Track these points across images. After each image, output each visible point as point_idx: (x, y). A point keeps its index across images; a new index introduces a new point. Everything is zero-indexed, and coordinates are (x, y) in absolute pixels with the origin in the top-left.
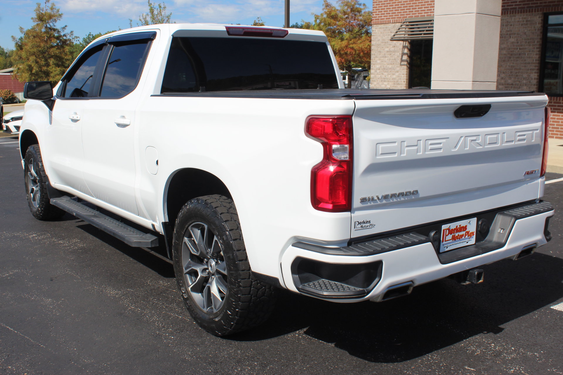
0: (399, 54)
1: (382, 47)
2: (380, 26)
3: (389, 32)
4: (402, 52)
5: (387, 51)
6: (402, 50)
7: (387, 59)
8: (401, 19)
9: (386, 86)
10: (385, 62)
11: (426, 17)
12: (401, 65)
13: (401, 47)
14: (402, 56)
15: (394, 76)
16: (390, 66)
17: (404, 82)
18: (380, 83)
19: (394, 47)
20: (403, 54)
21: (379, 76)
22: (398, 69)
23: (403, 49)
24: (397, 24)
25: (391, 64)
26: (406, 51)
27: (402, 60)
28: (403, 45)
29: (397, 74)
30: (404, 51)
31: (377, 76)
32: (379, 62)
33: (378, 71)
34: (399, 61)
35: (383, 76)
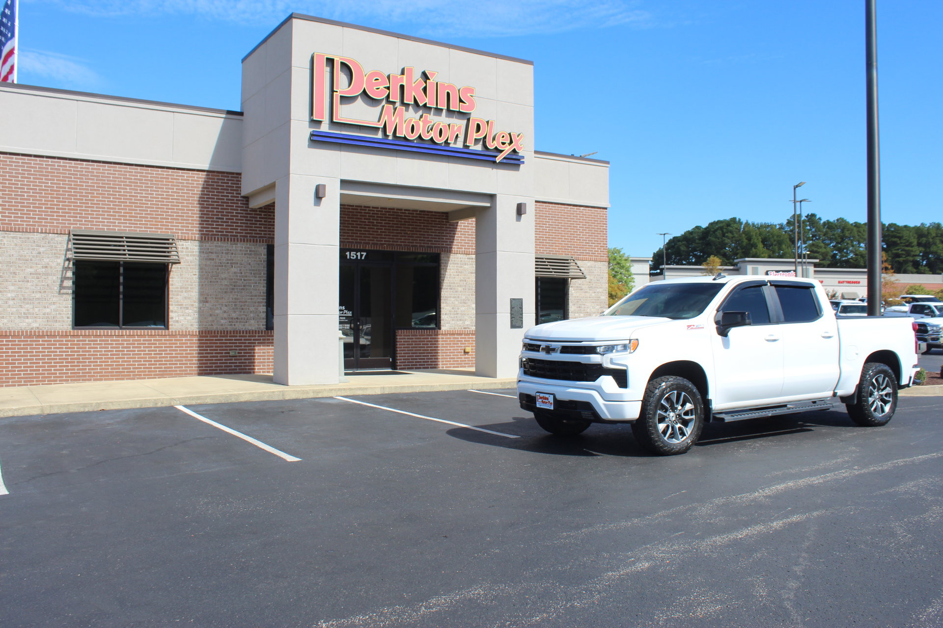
0: (57, 278)
1: (19, 267)
2: (12, 234)
3: (34, 244)
4: (62, 275)
5: (31, 274)
6: (63, 272)
7: (29, 284)
8: (59, 229)
9: (29, 324)
10: (27, 288)
11: (106, 232)
12: (60, 293)
13: (60, 268)
14: (62, 282)
15: (48, 310)
16: (38, 295)
17: (68, 318)
18: (17, 321)
19: (46, 267)
20: (64, 278)
21: (15, 310)
22: (55, 299)
23: (65, 271)
24: (50, 235)
25: (40, 292)
26: (70, 274)
27: (61, 287)
28: (64, 265)
29: (53, 307)
30: (66, 274)
31: (9, 309)
32: (12, 288)
33: (11, 302)
34: (57, 288)
35: (23, 310)
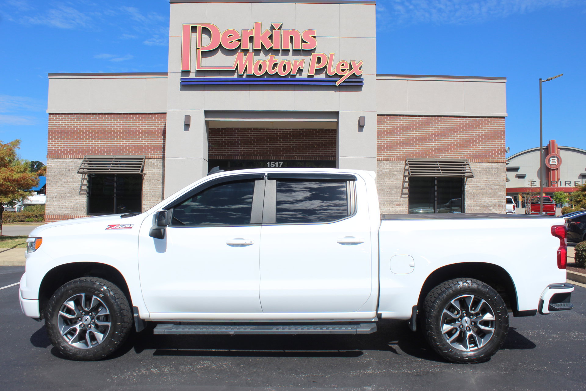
0: (78, 184)
1: (59, 178)
2: (56, 160)
3: (67, 165)
4: (81, 183)
5: (65, 182)
6: (82, 181)
7: (64, 188)
8: (80, 155)
9: (63, 212)
10: (63, 191)
11: (106, 156)
12: (80, 194)
13: (80, 178)
14: (81, 187)
15: (73, 204)
16: (68, 195)
17: (84, 208)
18: (57, 210)
19: (73, 178)
20: (82, 185)
21: (56, 203)
22: (77, 197)
23: (83, 180)
24: (75, 159)
25: (69, 193)
26: (85, 182)
27: (81, 190)
28: (82, 177)
29: (76, 202)
30: (83, 182)
31: (53, 203)
32: (55, 191)
33: (54, 199)
34: (78, 190)
35: (61, 203)
